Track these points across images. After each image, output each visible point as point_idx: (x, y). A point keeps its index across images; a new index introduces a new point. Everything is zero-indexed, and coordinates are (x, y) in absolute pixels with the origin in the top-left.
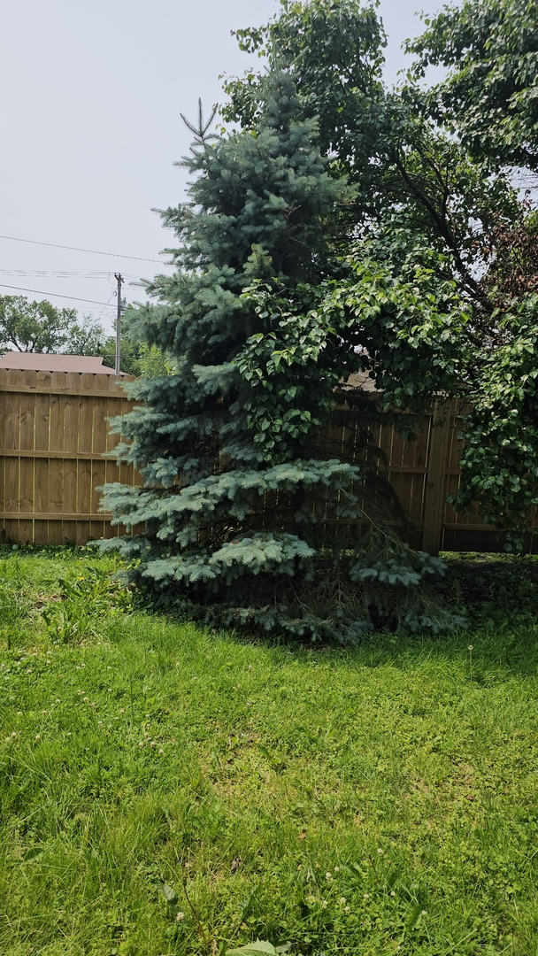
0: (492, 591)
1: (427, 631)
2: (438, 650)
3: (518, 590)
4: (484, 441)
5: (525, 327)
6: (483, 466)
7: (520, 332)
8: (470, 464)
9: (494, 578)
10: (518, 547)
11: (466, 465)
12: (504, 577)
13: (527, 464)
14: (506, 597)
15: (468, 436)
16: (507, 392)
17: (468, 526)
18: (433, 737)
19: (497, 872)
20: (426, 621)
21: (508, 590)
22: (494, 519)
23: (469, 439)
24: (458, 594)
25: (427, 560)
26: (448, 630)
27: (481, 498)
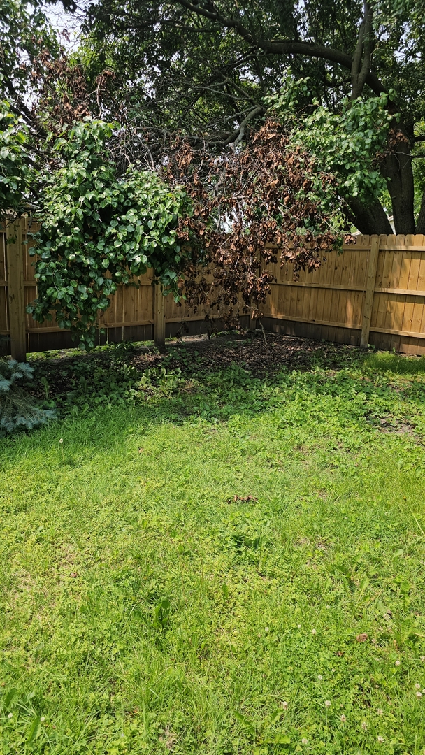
0: (74, 382)
1: (22, 429)
2: (33, 446)
3: (93, 377)
4: (54, 255)
5: (76, 152)
6: (55, 278)
7: (73, 156)
8: (44, 278)
9: (74, 370)
10: (90, 345)
11: (40, 278)
12: (82, 368)
13: (91, 275)
14: (86, 385)
15: (39, 251)
16: (68, 211)
17: (49, 329)
18: (36, 529)
19: (102, 639)
20: (20, 421)
21: (86, 378)
22: (68, 324)
23: (40, 255)
24: (46, 389)
25: (15, 366)
26: (40, 424)
27: (57, 307)
